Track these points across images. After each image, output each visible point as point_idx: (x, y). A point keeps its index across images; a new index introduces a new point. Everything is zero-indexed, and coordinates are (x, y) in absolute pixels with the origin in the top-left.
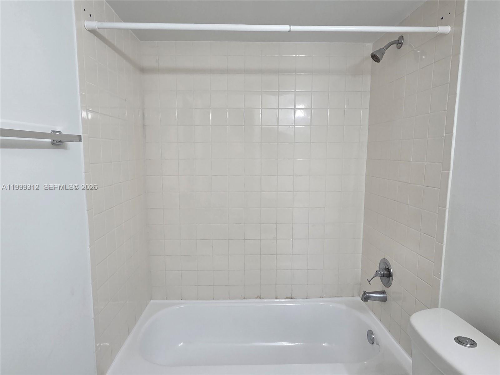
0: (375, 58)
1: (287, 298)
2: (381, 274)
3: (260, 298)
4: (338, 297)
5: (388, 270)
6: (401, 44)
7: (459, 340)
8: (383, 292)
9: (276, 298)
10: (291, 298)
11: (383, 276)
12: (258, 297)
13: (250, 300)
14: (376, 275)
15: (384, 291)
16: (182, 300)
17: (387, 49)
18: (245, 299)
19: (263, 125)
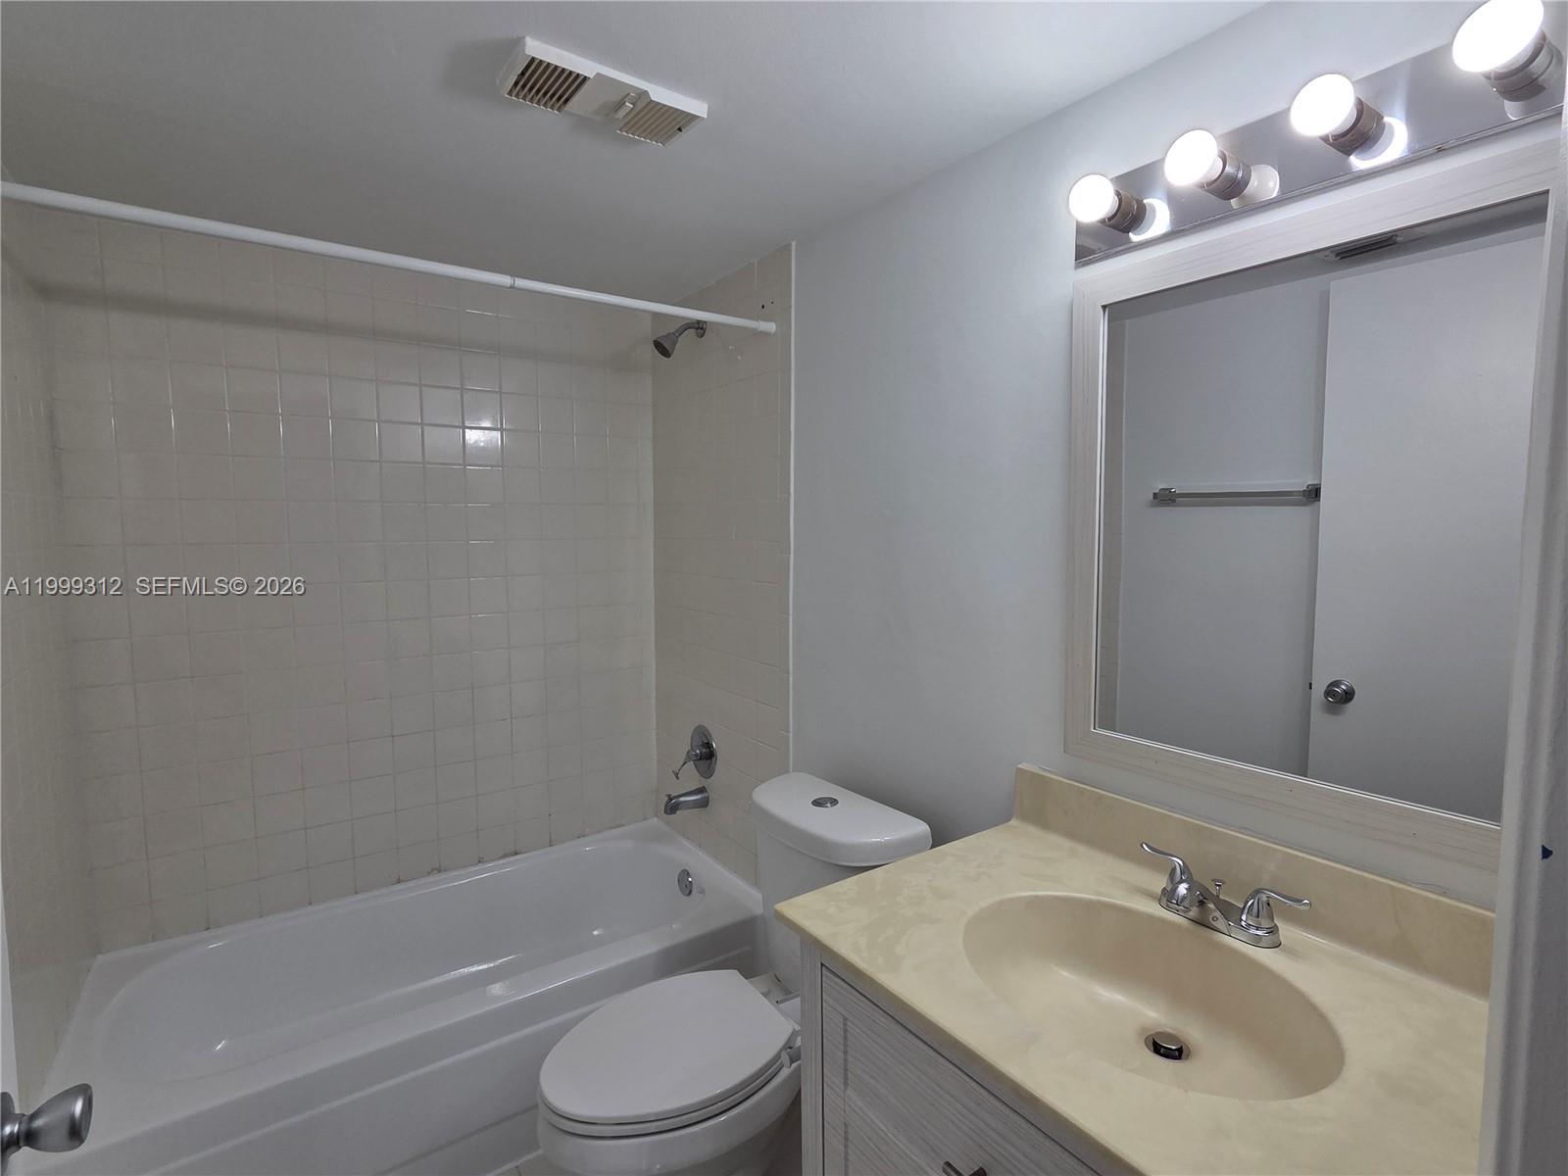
0: (663, 349)
1: (505, 856)
2: (696, 755)
3: (440, 872)
4: (615, 828)
5: (709, 745)
6: (702, 329)
7: (817, 803)
8: (702, 790)
9: (479, 862)
10: (516, 854)
11: (701, 759)
12: (433, 870)
13: (412, 884)
14: (688, 758)
15: (703, 787)
16: (208, 929)
17: (680, 335)
18: (399, 881)
19: (429, 463)
